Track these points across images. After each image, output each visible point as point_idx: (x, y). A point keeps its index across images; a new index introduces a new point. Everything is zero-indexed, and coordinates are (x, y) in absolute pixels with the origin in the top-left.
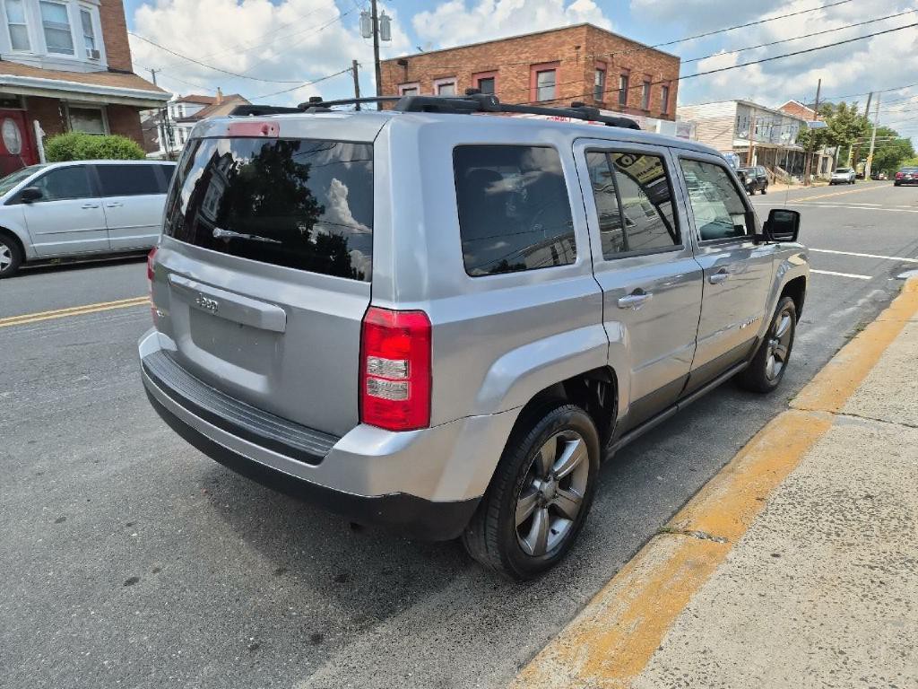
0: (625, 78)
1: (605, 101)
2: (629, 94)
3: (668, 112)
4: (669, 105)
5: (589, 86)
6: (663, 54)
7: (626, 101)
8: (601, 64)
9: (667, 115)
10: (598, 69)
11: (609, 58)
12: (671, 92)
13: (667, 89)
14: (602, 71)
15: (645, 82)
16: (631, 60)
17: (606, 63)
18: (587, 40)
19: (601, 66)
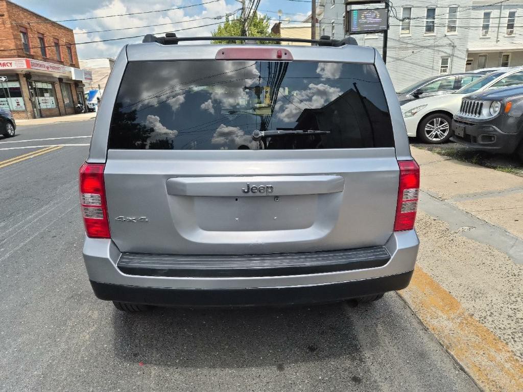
0: (42, 40)
1: (32, 54)
2: (47, 50)
3: (74, 63)
4: (73, 59)
5: (19, 43)
6: (61, 26)
7: (46, 54)
8: (23, 28)
9: (75, 65)
10: (21, 32)
11: (27, 25)
12: (73, 51)
13: (69, 48)
14: (25, 34)
15: (55, 43)
16: (42, 28)
17: (26, 29)
18: (8, 11)
19: (24, 30)
